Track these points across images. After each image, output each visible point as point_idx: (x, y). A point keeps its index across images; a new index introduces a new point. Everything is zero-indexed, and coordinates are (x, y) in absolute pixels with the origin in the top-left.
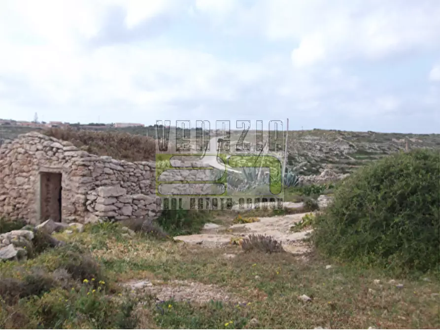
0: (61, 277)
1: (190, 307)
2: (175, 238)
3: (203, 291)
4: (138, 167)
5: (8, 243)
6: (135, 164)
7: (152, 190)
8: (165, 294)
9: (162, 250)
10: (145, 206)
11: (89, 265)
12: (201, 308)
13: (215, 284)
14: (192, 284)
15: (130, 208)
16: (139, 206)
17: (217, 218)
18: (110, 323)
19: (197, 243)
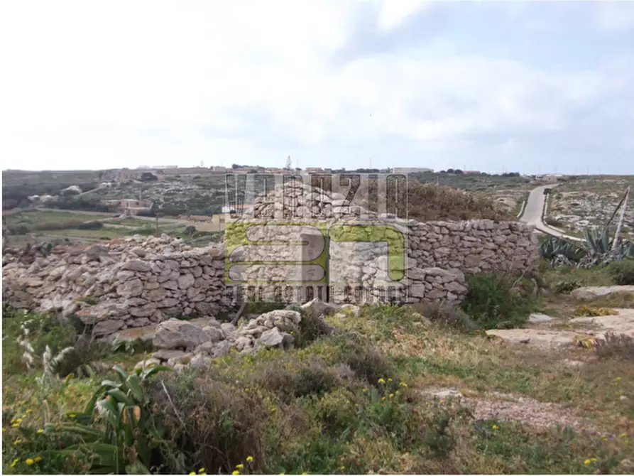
0: (344, 374)
1: (524, 432)
2: (489, 332)
3: (538, 411)
4: (431, 230)
5: (271, 326)
6: (428, 225)
7: (451, 263)
8: (482, 410)
9: (472, 349)
10: (443, 284)
11: (377, 360)
12: (538, 435)
13: (556, 402)
14: (521, 399)
15: (422, 287)
16: (434, 284)
17: (549, 307)
18: (414, 441)
19: (522, 342)
